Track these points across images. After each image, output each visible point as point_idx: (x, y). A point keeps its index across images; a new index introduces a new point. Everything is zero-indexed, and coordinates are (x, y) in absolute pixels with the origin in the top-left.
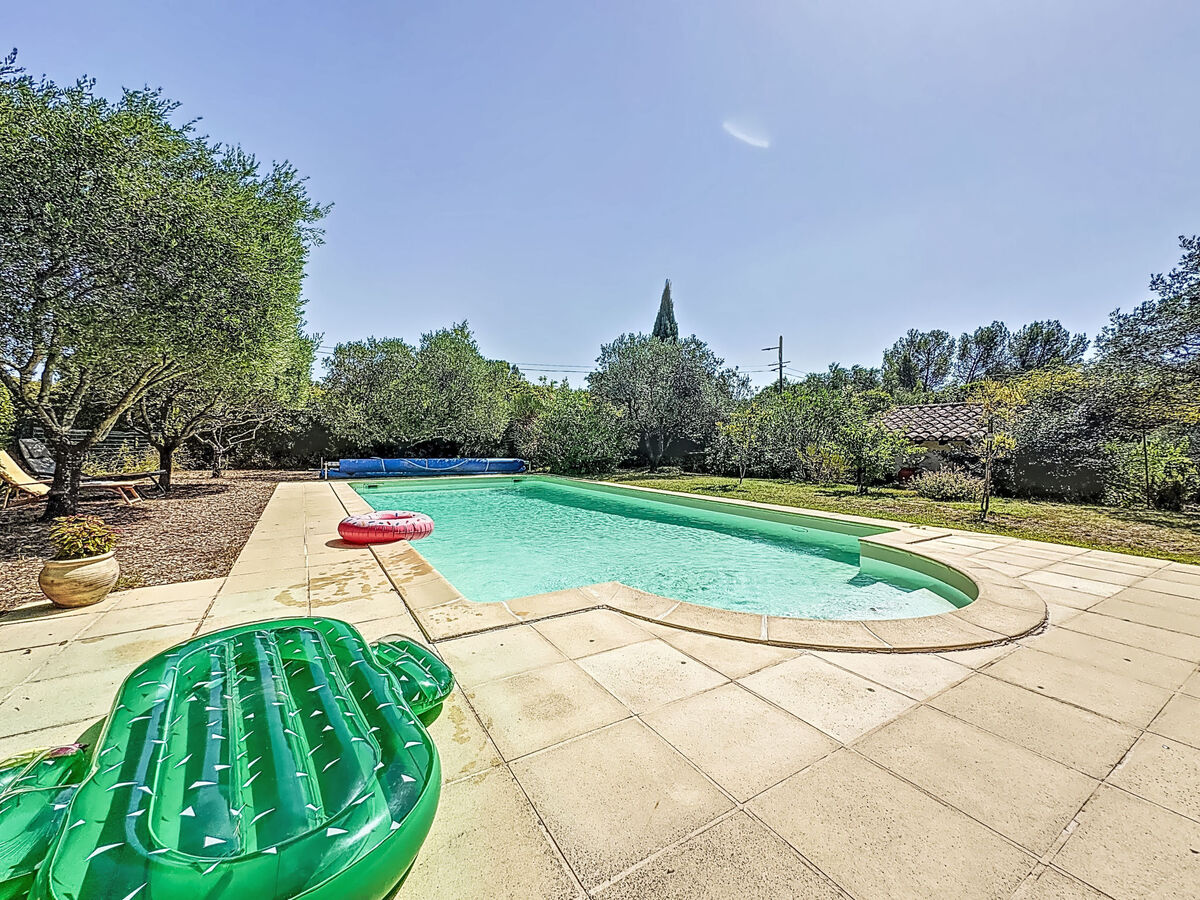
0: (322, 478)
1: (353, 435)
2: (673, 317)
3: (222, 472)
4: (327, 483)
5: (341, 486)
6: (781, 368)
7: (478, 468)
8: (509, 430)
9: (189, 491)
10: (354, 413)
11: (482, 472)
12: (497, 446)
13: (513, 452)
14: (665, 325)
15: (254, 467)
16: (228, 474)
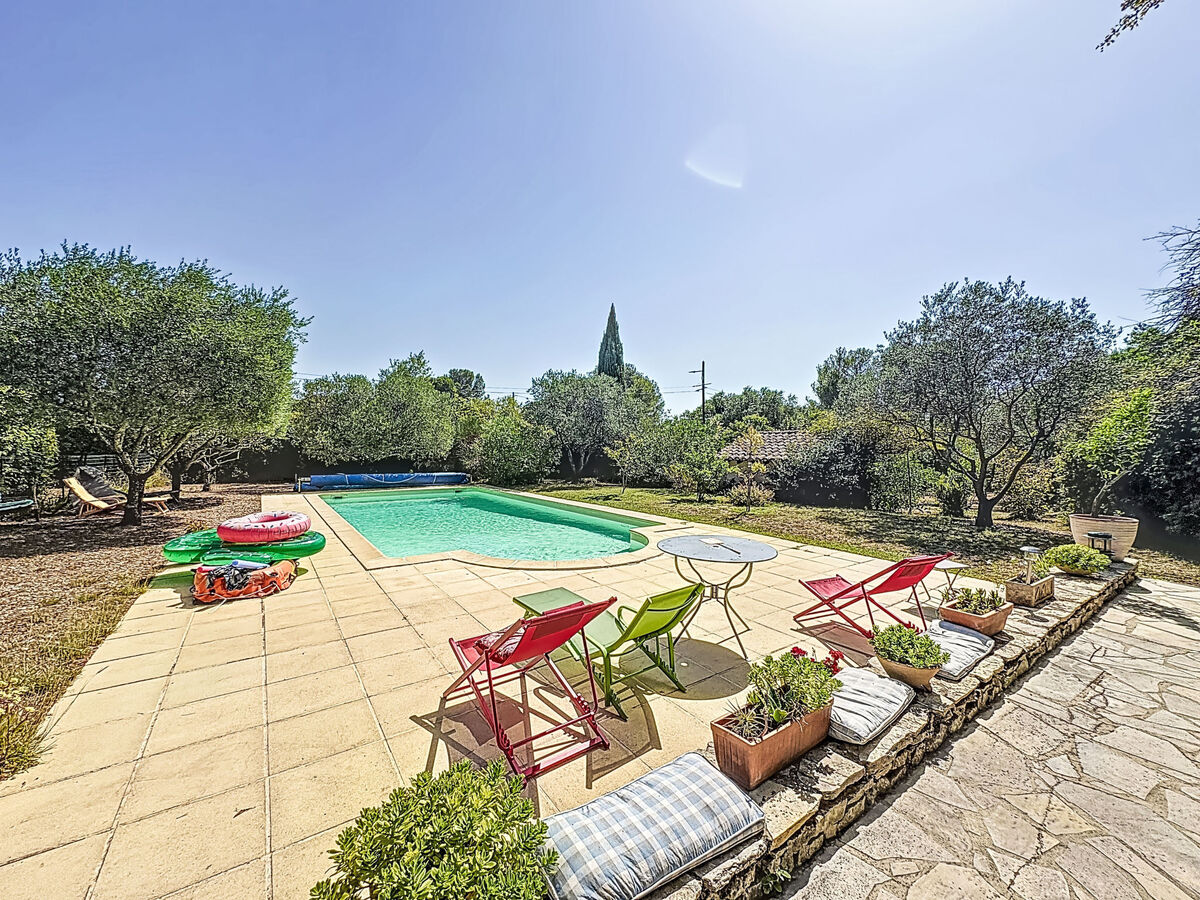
0: (296, 490)
1: (321, 456)
2: (618, 338)
3: (211, 487)
4: (301, 496)
5: (313, 497)
6: (703, 389)
7: (427, 481)
8: (455, 448)
9: (192, 503)
10: (322, 437)
11: (431, 484)
12: (444, 463)
13: (458, 467)
14: (611, 345)
15: (234, 481)
16: (215, 487)
